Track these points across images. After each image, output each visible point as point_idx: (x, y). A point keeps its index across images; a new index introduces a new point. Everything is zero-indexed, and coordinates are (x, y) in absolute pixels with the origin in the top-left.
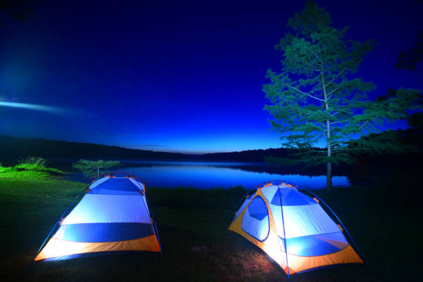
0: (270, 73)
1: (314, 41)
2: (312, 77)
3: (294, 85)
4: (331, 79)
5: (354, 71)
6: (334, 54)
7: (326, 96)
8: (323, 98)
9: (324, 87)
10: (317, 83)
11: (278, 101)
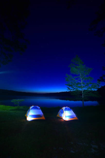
0: (67, 75)
1: (77, 68)
2: (78, 76)
3: (73, 78)
4: (83, 76)
5: (88, 75)
7: (82, 81)
9: (81, 78)
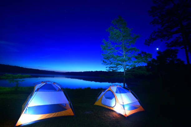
0: (104, 41)
1: (122, 31)
2: (120, 44)
3: (113, 47)
4: (126, 46)
6: (128, 37)
7: (124, 52)
8: (123, 52)
9: (124, 48)
10: (121, 47)
11: (106, 53)
